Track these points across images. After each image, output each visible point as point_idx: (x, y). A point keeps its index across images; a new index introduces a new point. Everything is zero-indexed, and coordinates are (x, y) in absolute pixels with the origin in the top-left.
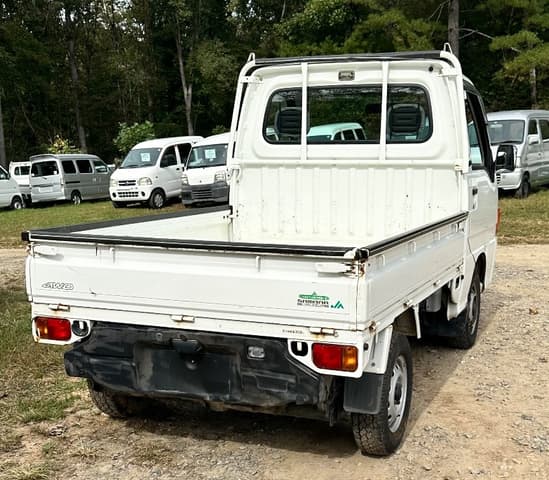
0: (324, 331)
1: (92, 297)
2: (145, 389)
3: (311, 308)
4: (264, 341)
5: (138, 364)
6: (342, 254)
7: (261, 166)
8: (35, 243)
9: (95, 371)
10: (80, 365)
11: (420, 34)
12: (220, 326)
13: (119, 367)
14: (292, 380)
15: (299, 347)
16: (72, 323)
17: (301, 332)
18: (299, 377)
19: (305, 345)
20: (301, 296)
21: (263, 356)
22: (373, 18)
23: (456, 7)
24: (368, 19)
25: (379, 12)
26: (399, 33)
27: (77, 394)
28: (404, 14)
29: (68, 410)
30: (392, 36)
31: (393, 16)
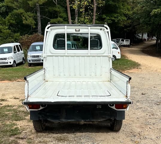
5: (62, 114)
7: (53, 56)
11: (30, 17)
14: (109, 113)
18: (111, 112)
21: (101, 108)
22: (15, 11)
23: (39, 9)
24: (13, 11)
25: (17, 9)
26: (24, 16)
27: (16, 127)
28: (25, 10)
29: (20, 131)
30: (21, 17)
31: (21, 11)
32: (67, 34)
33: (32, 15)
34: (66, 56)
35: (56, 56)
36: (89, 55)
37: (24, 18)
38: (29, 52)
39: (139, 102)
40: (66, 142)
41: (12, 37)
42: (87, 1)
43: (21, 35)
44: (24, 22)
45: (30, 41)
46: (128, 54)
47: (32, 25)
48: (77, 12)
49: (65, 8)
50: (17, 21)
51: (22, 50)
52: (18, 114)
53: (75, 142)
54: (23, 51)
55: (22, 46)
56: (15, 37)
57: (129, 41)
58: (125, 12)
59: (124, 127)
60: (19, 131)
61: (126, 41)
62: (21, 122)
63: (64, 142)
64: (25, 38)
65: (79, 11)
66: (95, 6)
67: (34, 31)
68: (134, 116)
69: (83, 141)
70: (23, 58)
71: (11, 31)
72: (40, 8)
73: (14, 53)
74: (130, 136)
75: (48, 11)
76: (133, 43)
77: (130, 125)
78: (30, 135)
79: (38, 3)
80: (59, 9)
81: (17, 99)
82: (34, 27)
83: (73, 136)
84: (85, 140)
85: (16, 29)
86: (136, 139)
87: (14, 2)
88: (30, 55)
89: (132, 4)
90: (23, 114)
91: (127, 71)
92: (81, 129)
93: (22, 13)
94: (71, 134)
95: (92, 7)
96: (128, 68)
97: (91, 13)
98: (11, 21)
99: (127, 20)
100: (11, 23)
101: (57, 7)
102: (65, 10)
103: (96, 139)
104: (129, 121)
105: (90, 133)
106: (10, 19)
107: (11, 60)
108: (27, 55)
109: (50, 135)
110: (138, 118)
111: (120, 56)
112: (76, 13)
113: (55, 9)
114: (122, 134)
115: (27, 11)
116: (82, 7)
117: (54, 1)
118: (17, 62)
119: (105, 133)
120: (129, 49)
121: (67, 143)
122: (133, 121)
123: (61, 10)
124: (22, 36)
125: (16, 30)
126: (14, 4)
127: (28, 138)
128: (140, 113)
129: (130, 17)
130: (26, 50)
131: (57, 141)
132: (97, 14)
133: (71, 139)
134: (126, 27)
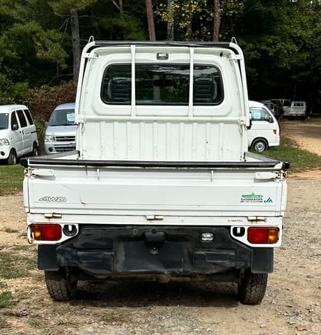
0: (258, 218)
1: (82, 206)
2: (120, 271)
3: (250, 203)
4: (214, 229)
5: (116, 253)
6: (273, 166)
7: (100, 121)
8: (32, 167)
9: (81, 261)
10: (70, 258)
11: (54, 41)
12: (182, 221)
13: (101, 256)
14: (233, 254)
15: (239, 231)
16: (63, 227)
17: (241, 221)
18: (238, 251)
19: (243, 230)
20: (243, 196)
21: (211, 239)
22: (18, 27)
23: (76, 22)
24: (13, 27)
25: (21, 22)
26: (38, 40)
27: (5, 291)
28: (41, 25)
29: (14, 300)
30: (33, 41)
31: (32, 26)
32: (136, 65)
33: (59, 36)
34: (134, 121)
35: (108, 121)
36: (191, 118)
37: (39, 44)
38: (49, 127)
39: (315, 243)
40: (124, 324)
41: (8, 91)
42: (196, 1)
43: (31, 88)
44: (38, 54)
45: (51, 100)
46: (299, 137)
47: (59, 62)
48: (173, 31)
49: (142, 20)
50: (21, 52)
51: (31, 123)
52: (13, 265)
53: (146, 326)
54: (34, 125)
55: (33, 115)
56: (16, 92)
57: (305, 106)
58: (295, 31)
59: (273, 295)
60: (11, 300)
61: (295, 105)
62: (18, 280)
63: (121, 325)
64: (40, 93)
65: (176, 27)
66: (217, 15)
67: (64, 78)
68: (300, 272)
69: (166, 323)
70: (35, 142)
71: (7, 77)
72: (80, 20)
73: (13, 129)
74: (286, 314)
75: (99, 26)
76: (313, 111)
77: (288, 292)
78: (37, 309)
79: (74, 6)
80: (126, 21)
81: (14, 232)
82: (65, 66)
83: (143, 312)
84: (171, 322)
85: (18, 72)
86: (300, 321)
87: (16, 4)
88: (51, 134)
89: (312, 12)
90: (25, 265)
91: (294, 175)
92: (166, 297)
93: (34, 33)
94: (138, 309)
95: (211, 17)
96: (297, 169)
97: (206, 33)
98: (8, 52)
99: (300, 51)
100: (8, 57)
101: (122, 17)
102: (142, 23)
103: (200, 319)
104: (287, 283)
105: (186, 307)
106: (5, 48)
107: (4, 146)
108: (44, 135)
109: (87, 310)
110: (308, 277)
111: (278, 139)
112: (169, 33)
113: (116, 23)
114: (265, 310)
115: (47, 27)
116: (185, 16)
117: (114, 3)
118: (19, 153)
119: (224, 308)
120: (303, 125)
121: (127, 326)
122: (296, 283)
123: (132, 25)
124: (32, 90)
125: (19, 75)
126: (16, 9)
127: (32, 314)
128: (315, 267)
129: (307, 46)
130: (43, 124)
131: (102, 322)
132: (223, 35)
133: (138, 320)
134: (296, 69)
